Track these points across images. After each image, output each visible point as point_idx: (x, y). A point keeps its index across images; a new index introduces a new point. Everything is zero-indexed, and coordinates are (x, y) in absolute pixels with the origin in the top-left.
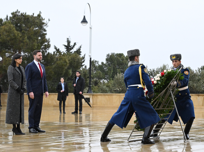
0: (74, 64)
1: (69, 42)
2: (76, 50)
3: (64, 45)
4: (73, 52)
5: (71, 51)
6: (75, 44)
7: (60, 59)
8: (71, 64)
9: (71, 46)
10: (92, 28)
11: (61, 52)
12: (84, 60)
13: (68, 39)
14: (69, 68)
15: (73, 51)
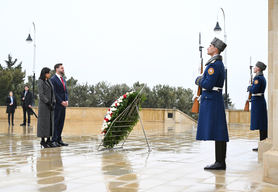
0: (18, 79)
1: (10, 58)
2: (17, 66)
3: (6, 61)
4: (14, 68)
5: (12, 67)
6: (16, 60)
7: (4, 74)
8: (14, 78)
9: (12, 62)
10: (36, 46)
11: (3, 67)
12: (25, 76)
13: (9, 55)
14: (12, 83)
15: (14, 66)
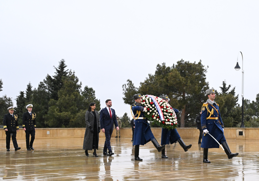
0: (229, 103)
1: (224, 85)
2: (230, 91)
3: (221, 87)
4: (228, 93)
5: (226, 92)
6: (230, 86)
7: (217, 99)
8: (226, 103)
9: (226, 88)
10: (244, 72)
11: (218, 93)
13: (224, 82)
14: (225, 107)
15: (228, 92)
